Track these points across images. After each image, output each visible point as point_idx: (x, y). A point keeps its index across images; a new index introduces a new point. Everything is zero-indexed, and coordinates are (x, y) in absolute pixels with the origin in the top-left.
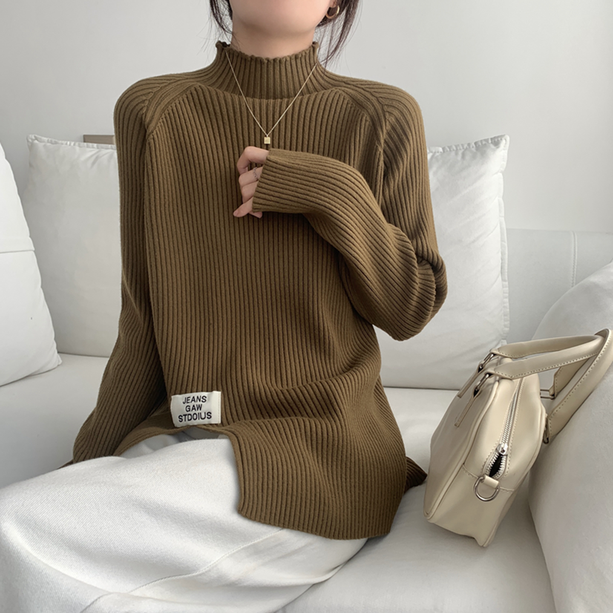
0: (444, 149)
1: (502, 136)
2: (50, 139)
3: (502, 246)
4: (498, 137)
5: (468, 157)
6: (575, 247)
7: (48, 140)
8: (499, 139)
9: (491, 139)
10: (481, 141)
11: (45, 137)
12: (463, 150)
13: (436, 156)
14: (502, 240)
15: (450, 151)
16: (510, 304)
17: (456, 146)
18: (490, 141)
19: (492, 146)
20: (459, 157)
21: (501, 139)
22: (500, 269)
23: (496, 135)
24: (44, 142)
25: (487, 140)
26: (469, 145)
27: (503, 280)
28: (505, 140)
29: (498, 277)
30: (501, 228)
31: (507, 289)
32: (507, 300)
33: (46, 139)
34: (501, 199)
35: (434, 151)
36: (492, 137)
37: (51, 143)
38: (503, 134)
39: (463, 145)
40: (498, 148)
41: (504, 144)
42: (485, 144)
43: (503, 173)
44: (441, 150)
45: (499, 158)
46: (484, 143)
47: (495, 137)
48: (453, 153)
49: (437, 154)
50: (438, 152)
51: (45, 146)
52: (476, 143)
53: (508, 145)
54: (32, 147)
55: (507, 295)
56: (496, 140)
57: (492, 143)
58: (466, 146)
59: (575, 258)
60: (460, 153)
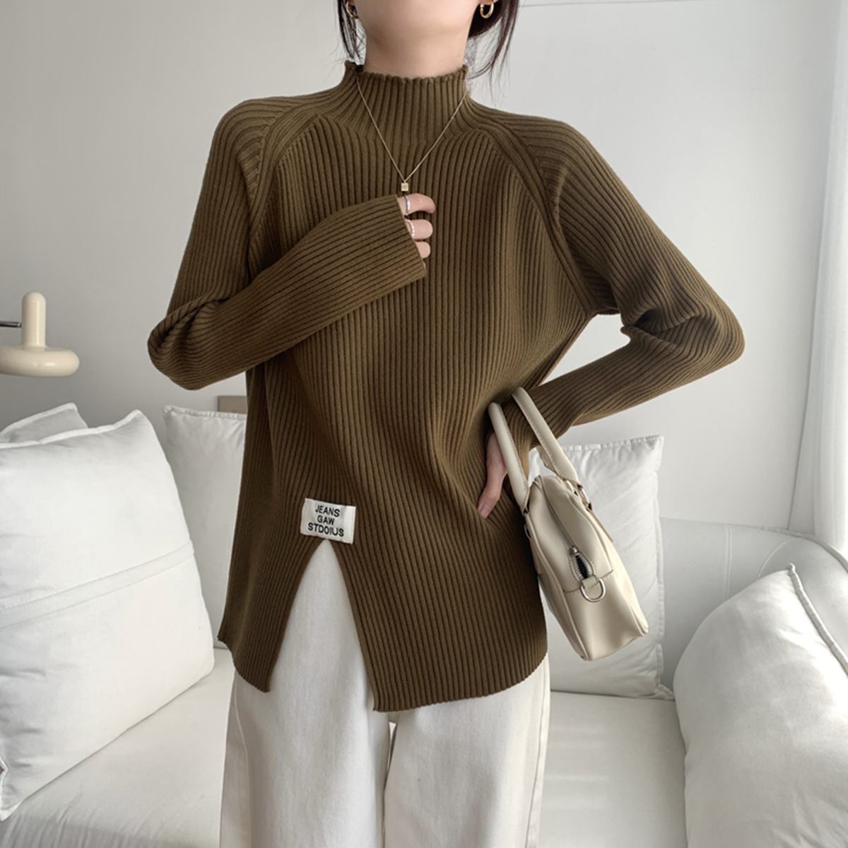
0: (602, 446)
1: (657, 436)
2: (188, 410)
3: (657, 547)
4: (653, 437)
5: (624, 457)
6: (729, 546)
7: (186, 412)
8: (654, 439)
9: (647, 438)
10: (637, 439)
11: (182, 407)
12: (619, 448)
13: (594, 454)
14: (657, 541)
15: (608, 448)
16: (665, 608)
17: (614, 444)
18: (645, 440)
19: (647, 446)
20: (616, 458)
21: (656, 440)
22: (655, 572)
23: (651, 434)
24: (181, 413)
25: (642, 439)
26: (625, 442)
27: (659, 582)
28: (660, 440)
29: (654, 580)
30: (656, 529)
31: (662, 592)
32: (662, 603)
33: (183, 410)
35: (592, 448)
36: (647, 435)
37: (190, 413)
38: (657, 434)
39: (619, 442)
40: (652, 449)
41: (659, 445)
42: (640, 444)
43: (659, 472)
44: (599, 446)
45: (653, 459)
46: (639, 441)
47: (650, 437)
48: (610, 453)
49: (596, 452)
50: (597, 449)
51: (184, 419)
52: (631, 441)
53: (662, 445)
54: (168, 419)
55: (663, 598)
56: (651, 440)
57: (647, 442)
58: (622, 443)
59: (729, 557)
60: (617, 451)
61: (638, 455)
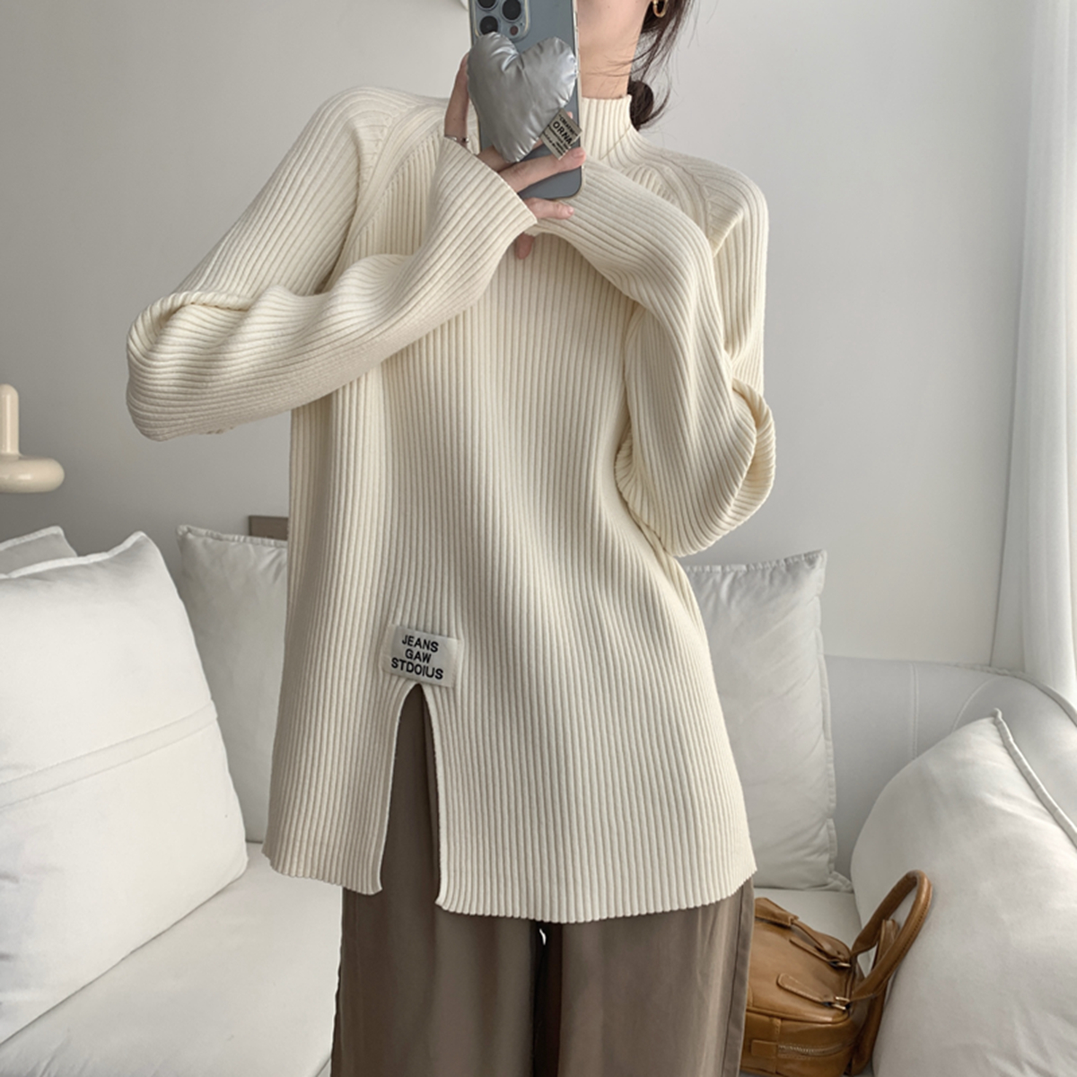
0: (748, 567)
1: (818, 552)
2: (210, 532)
3: (823, 693)
4: (814, 552)
5: (777, 582)
7: (207, 533)
8: (815, 555)
9: (805, 555)
10: (793, 558)
11: (203, 528)
12: (770, 570)
13: (738, 577)
14: (822, 685)
15: (756, 570)
17: (763, 564)
18: (803, 558)
19: (806, 566)
20: (767, 582)
21: (817, 557)
22: (821, 725)
23: (811, 550)
25: (799, 556)
26: (778, 562)
27: (826, 738)
28: (822, 556)
29: (820, 735)
30: (820, 669)
31: (831, 751)
32: (831, 766)
33: (203, 531)
34: (819, 631)
35: (735, 570)
36: (806, 552)
37: (212, 537)
39: (770, 563)
40: (813, 568)
41: (821, 563)
42: (797, 563)
43: (821, 597)
44: (744, 568)
45: (814, 580)
46: (796, 560)
47: (809, 553)
48: (759, 575)
49: (740, 575)
50: (741, 571)
51: (205, 543)
52: (786, 560)
53: (825, 563)
54: (183, 543)
55: (832, 758)
56: (811, 557)
57: (806, 560)
58: (774, 564)
60: (768, 574)
61: (795, 578)
